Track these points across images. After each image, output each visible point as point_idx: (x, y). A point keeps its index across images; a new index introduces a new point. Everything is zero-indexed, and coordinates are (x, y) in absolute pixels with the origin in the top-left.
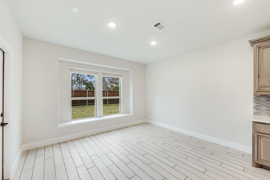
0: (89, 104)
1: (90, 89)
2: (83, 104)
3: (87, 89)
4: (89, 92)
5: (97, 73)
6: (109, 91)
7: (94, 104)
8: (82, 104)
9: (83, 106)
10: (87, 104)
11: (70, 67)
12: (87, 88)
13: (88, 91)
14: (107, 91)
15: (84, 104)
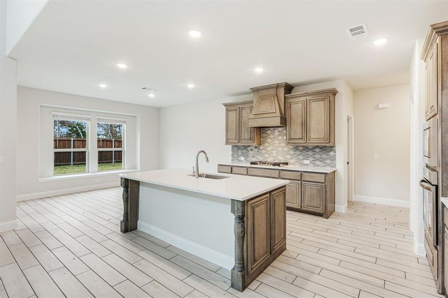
0: (75, 163)
1: (78, 135)
2: (64, 164)
3: (72, 137)
4: (76, 142)
5: (89, 119)
6: (117, 141)
7: (85, 164)
8: (61, 164)
9: (62, 167)
10: (72, 163)
11: (53, 113)
12: (70, 134)
13: (73, 140)
14: (113, 140)
15: (66, 163)
